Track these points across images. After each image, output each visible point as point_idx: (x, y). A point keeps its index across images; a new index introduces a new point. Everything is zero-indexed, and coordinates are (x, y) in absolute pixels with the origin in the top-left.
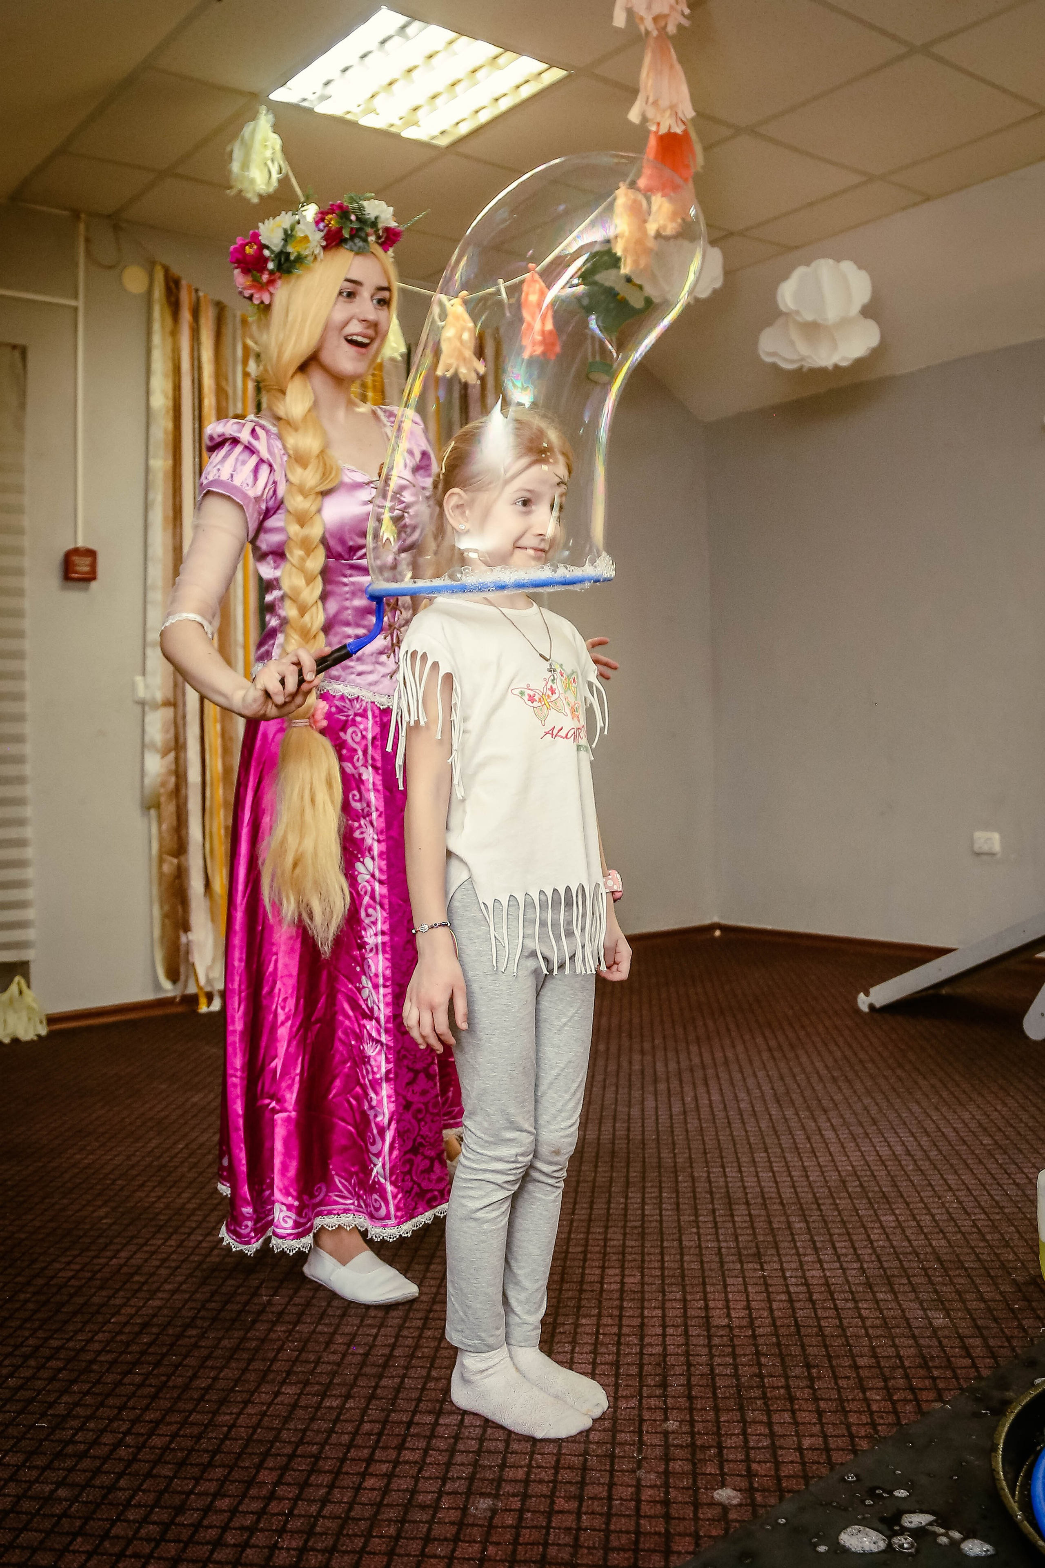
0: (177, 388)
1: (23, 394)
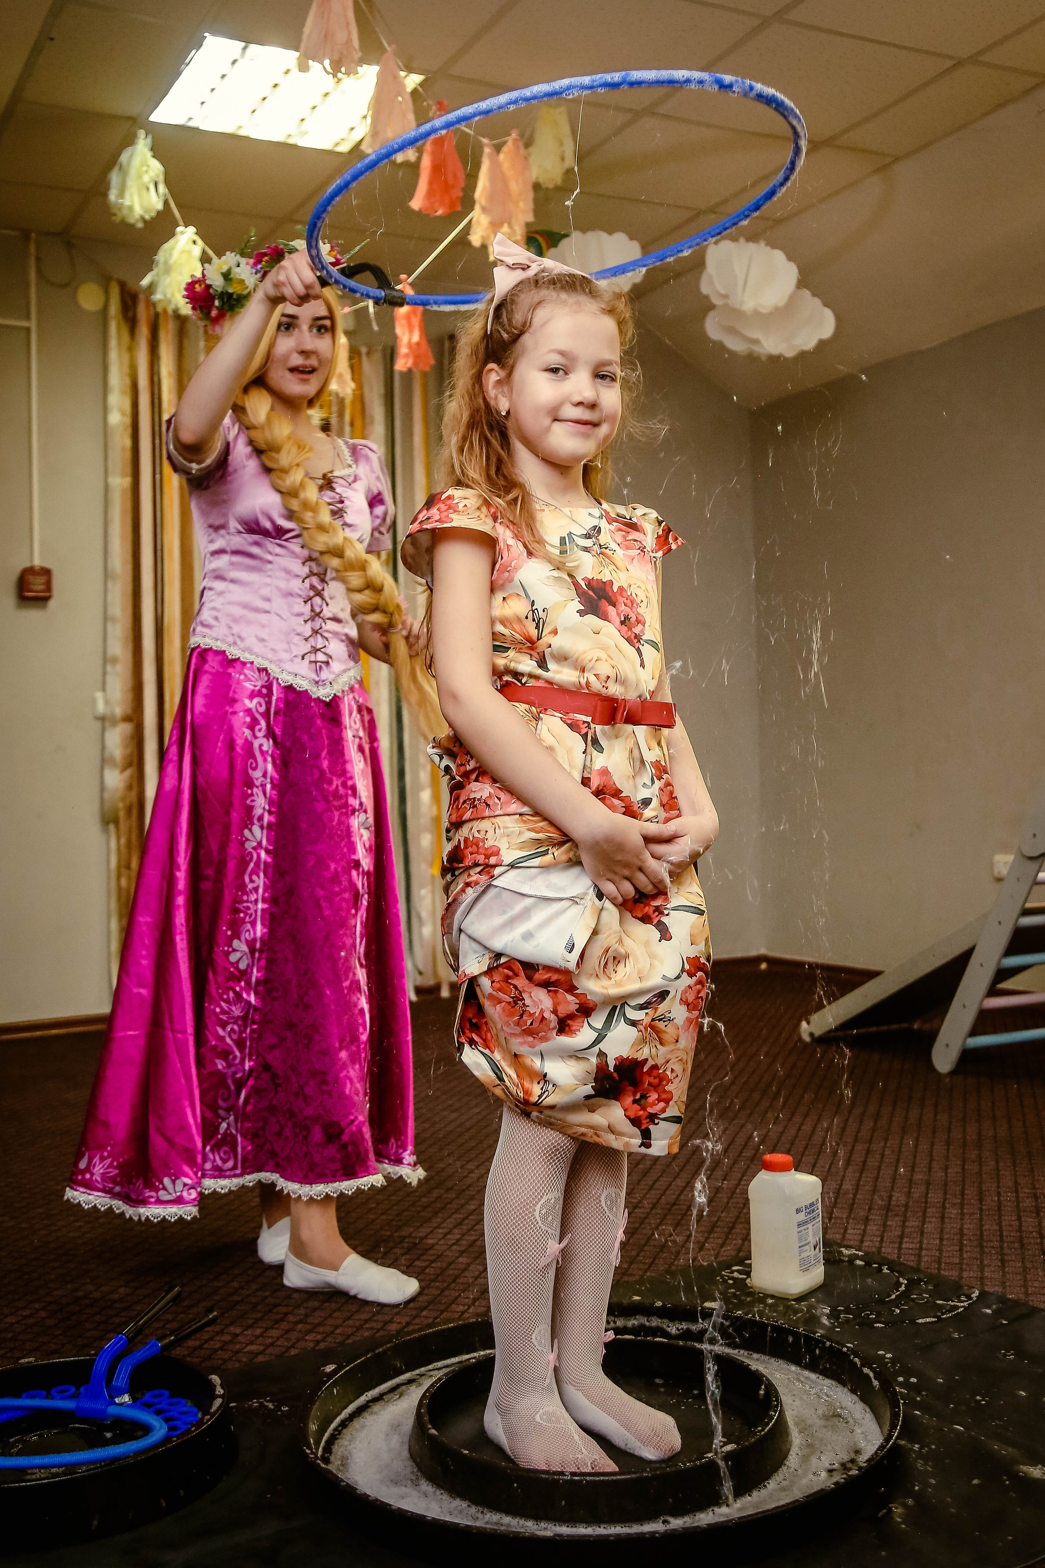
0: (134, 405)
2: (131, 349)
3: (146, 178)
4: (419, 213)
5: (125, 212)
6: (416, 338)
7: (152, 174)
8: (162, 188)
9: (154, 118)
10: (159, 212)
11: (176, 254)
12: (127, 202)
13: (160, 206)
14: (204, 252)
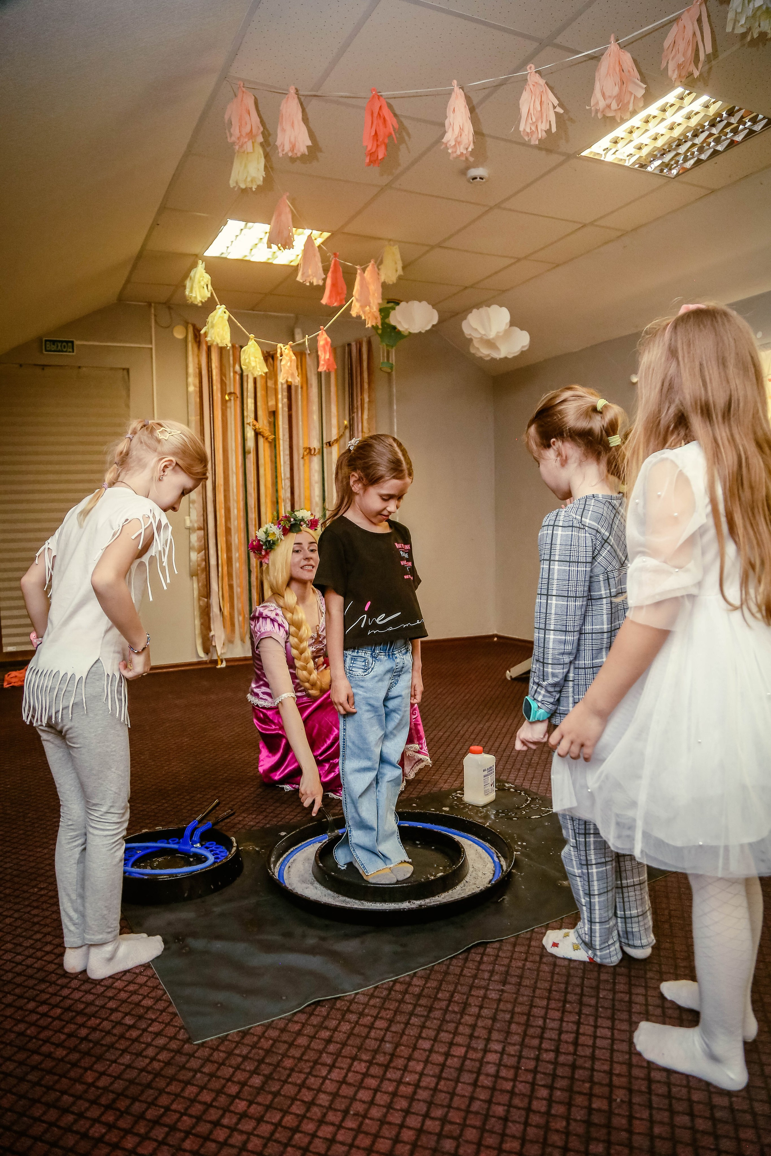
0: (201, 382)
1: (128, 390)
2: (198, 356)
3: (202, 283)
4: (326, 305)
5: (193, 299)
6: (327, 357)
7: (205, 280)
8: (210, 287)
9: (206, 254)
10: (209, 298)
11: (216, 318)
12: (194, 295)
13: (209, 295)
14: (229, 317)
